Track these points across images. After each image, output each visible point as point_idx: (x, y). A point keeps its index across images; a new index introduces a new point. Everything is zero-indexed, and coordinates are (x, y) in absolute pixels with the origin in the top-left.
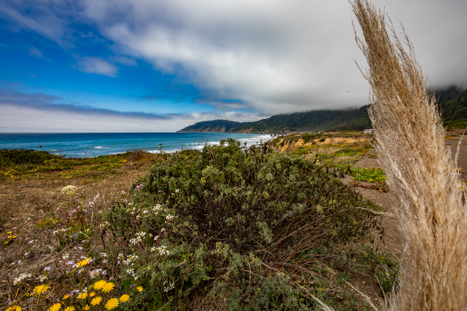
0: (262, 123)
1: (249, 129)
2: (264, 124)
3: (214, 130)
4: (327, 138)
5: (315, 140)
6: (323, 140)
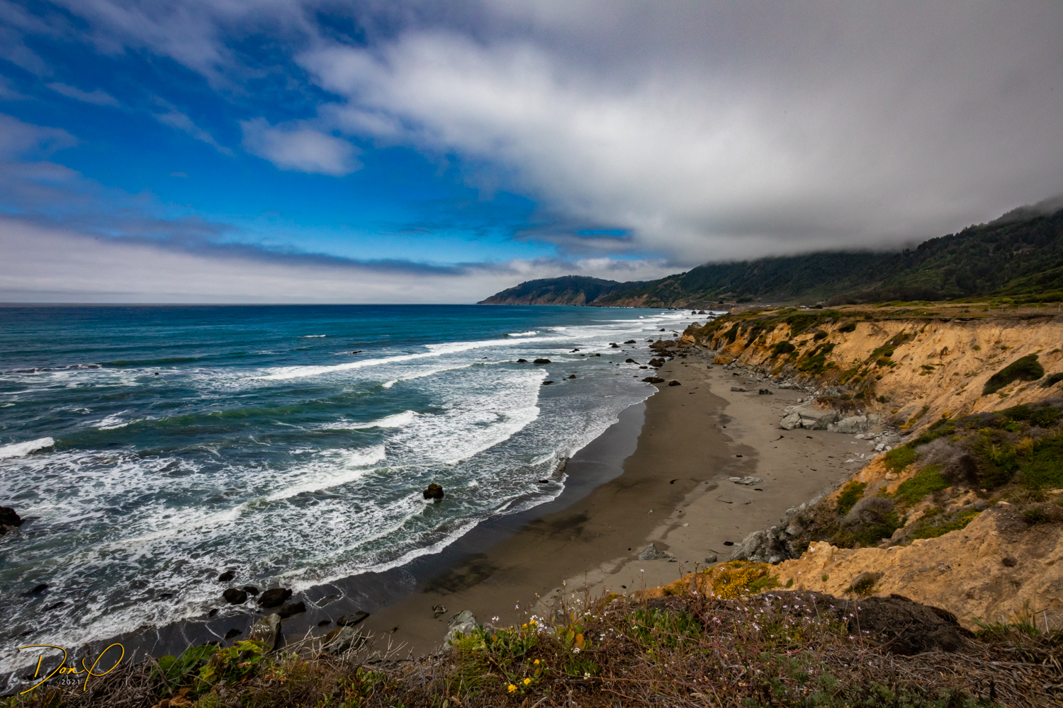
0: (671, 284)
1: (639, 297)
2: (676, 285)
3: (559, 299)
4: (861, 324)
5: (823, 328)
6: (849, 328)
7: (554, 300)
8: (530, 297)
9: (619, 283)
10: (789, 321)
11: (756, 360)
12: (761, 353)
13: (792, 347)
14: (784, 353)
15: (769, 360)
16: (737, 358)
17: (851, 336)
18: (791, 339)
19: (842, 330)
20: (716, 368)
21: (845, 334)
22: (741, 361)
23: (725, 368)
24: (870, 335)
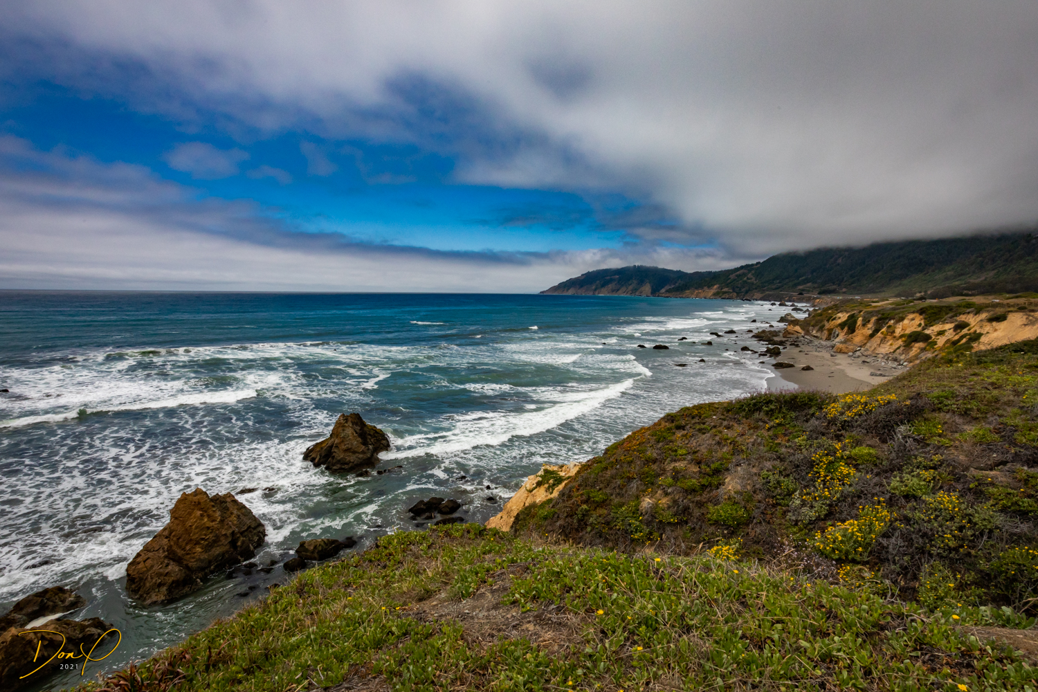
0: (744, 275)
1: (710, 287)
2: (750, 275)
3: (624, 289)
4: (1014, 314)
5: (963, 318)
6: (1000, 318)
7: (618, 290)
8: (594, 287)
9: (686, 274)
10: (921, 312)
11: (885, 349)
12: (890, 342)
13: (927, 337)
14: (919, 342)
15: (902, 349)
16: (861, 347)
17: (1002, 326)
18: (924, 329)
19: (991, 320)
20: (839, 356)
21: (994, 324)
22: (867, 350)
23: (850, 356)
24: (1025, 325)
